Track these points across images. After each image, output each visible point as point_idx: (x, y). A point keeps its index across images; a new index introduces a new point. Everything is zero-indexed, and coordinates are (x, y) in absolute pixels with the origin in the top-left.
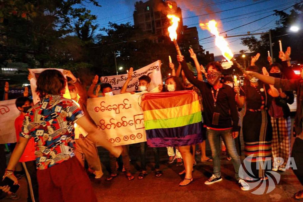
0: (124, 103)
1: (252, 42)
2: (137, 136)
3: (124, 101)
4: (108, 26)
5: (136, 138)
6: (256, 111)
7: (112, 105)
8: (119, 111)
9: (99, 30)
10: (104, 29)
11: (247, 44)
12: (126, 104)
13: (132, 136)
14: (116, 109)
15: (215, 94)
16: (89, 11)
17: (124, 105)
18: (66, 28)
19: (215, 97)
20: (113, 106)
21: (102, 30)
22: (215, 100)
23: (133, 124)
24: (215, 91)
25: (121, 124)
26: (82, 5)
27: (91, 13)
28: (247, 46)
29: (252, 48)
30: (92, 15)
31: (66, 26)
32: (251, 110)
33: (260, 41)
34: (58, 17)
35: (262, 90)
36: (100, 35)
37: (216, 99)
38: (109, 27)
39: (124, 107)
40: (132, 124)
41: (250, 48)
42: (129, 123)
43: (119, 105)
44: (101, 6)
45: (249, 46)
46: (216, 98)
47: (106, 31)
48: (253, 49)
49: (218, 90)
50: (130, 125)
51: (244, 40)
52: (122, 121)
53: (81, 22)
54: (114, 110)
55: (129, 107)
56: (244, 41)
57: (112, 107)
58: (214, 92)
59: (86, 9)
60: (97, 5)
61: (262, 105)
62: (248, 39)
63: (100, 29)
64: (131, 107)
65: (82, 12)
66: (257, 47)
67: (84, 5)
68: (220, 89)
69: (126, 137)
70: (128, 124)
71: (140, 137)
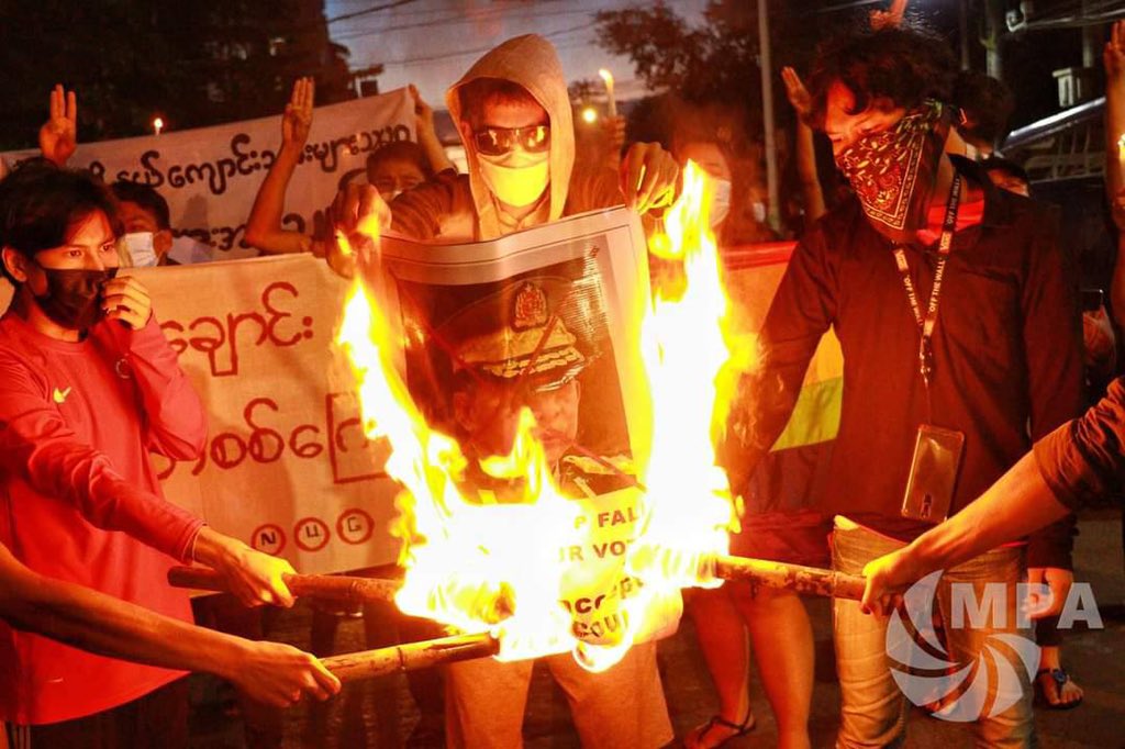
0: (270, 310)
1: (652, 35)
2: (340, 529)
3: (265, 298)
5: (335, 537)
7: (185, 323)
8: (234, 359)
11: (628, 46)
12: (277, 316)
13: (311, 525)
14: (217, 344)
17: (268, 317)
20: (192, 327)
23: (319, 448)
25: (241, 444)
28: (626, 57)
29: (654, 69)
33: (696, 34)
39: (267, 333)
40: (311, 450)
41: (643, 68)
42: (293, 443)
43: (233, 322)
45: (635, 57)
48: (658, 74)
50: (299, 453)
51: (612, 22)
52: (250, 424)
54: (204, 349)
55: (297, 338)
56: (610, 28)
57: (187, 335)
62: (634, 21)
64: (309, 335)
66: (678, 68)
69: (268, 532)
70: (287, 448)
71: (358, 536)
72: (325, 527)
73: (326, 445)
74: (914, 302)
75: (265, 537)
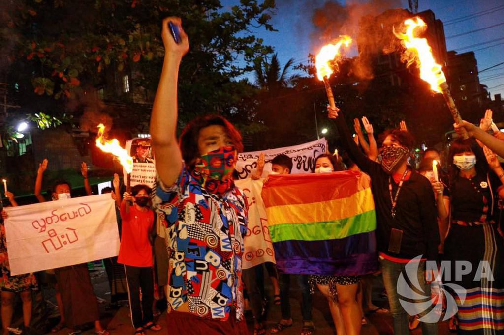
4: (308, 61)
6: (470, 224)
9: (293, 69)
10: (301, 66)
15: (394, 190)
16: (261, 40)
18: (224, 69)
19: (394, 199)
21: (298, 68)
22: (394, 204)
23: (260, 231)
24: (395, 186)
26: (248, 31)
27: (263, 43)
30: (266, 46)
31: (223, 66)
32: (460, 223)
34: (213, 53)
35: (484, 185)
36: (297, 76)
37: (397, 202)
38: (310, 62)
40: (258, 232)
42: (253, 231)
44: (277, 31)
46: (396, 199)
47: (305, 69)
49: (401, 183)
50: (255, 234)
53: (250, 58)
58: (393, 186)
59: (256, 38)
60: (271, 29)
61: (482, 213)
63: (295, 67)
65: (250, 42)
67: (251, 31)
68: (405, 183)
69: (249, 254)
70: (252, 233)
71: (271, 254)
72: (263, 251)
73: (261, 230)
74: (392, 198)
75: (248, 256)
